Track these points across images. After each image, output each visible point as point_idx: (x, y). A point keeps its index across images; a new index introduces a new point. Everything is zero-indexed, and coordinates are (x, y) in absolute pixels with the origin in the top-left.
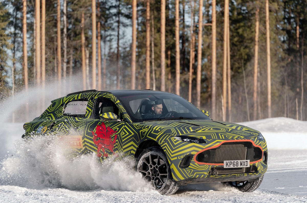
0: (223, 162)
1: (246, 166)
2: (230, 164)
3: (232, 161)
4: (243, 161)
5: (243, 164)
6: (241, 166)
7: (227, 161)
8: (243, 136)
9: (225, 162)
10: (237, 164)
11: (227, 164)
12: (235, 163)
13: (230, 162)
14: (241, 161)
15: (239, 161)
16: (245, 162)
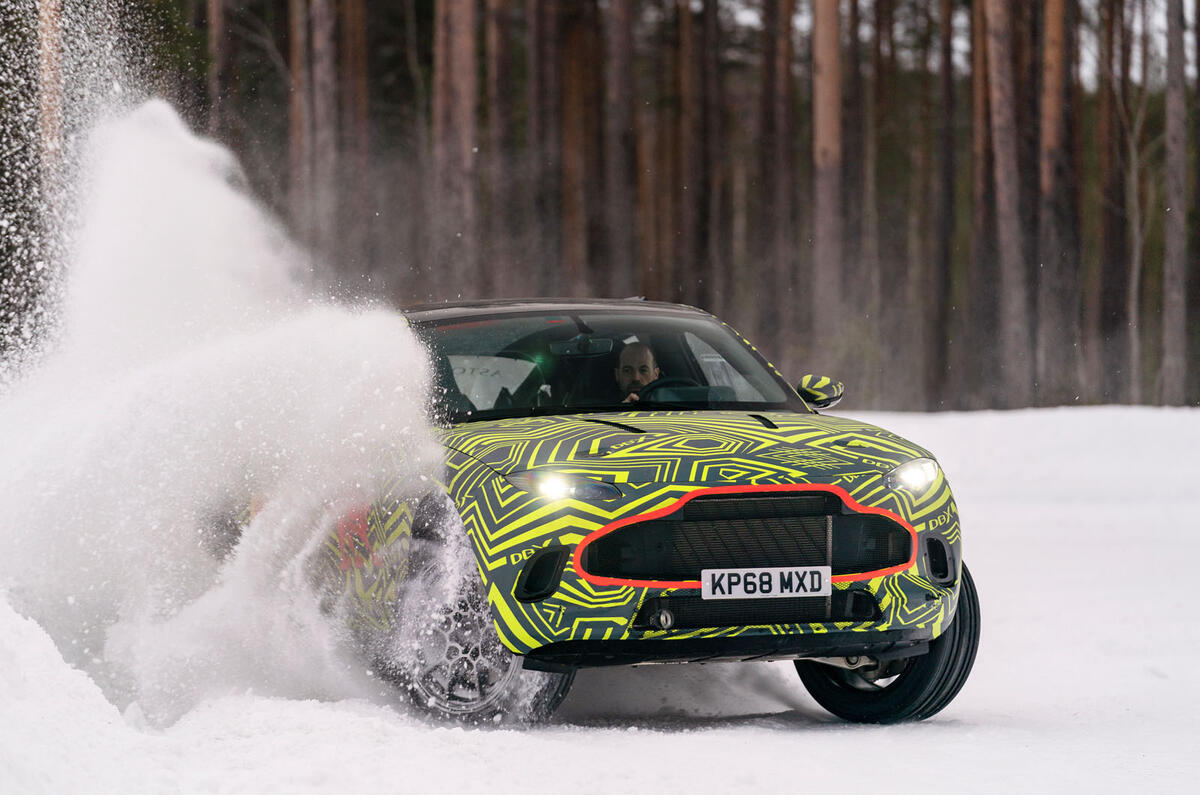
0: (698, 577)
1: (813, 590)
2: (731, 584)
3: (741, 572)
4: (793, 570)
5: (795, 582)
6: (787, 591)
7: (718, 572)
9: (706, 574)
10: (762, 583)
11: (716, 585)
12: (757, 581)
13: (731, 575)
14: (786, 570)
15: (775, 571)
16: (808, 577)
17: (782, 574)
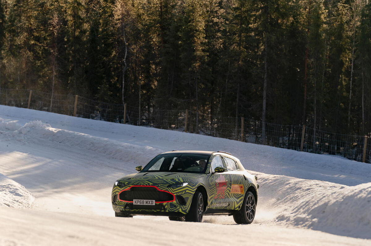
0: (133, 201)
1: (151, 204)
2: (138, 202)
3: (139, 200)
5: (148, 202)
6: (147, 204)
7: (136, 200)
8: (152, 183)
9: (134, 200)
10: (143, 202)
11: (135, 202)
12: (142, 202)
13: (138, 201)
14: (147, 200)
15: (145, 200)
16: (151, 202)
17: (146, 201)
